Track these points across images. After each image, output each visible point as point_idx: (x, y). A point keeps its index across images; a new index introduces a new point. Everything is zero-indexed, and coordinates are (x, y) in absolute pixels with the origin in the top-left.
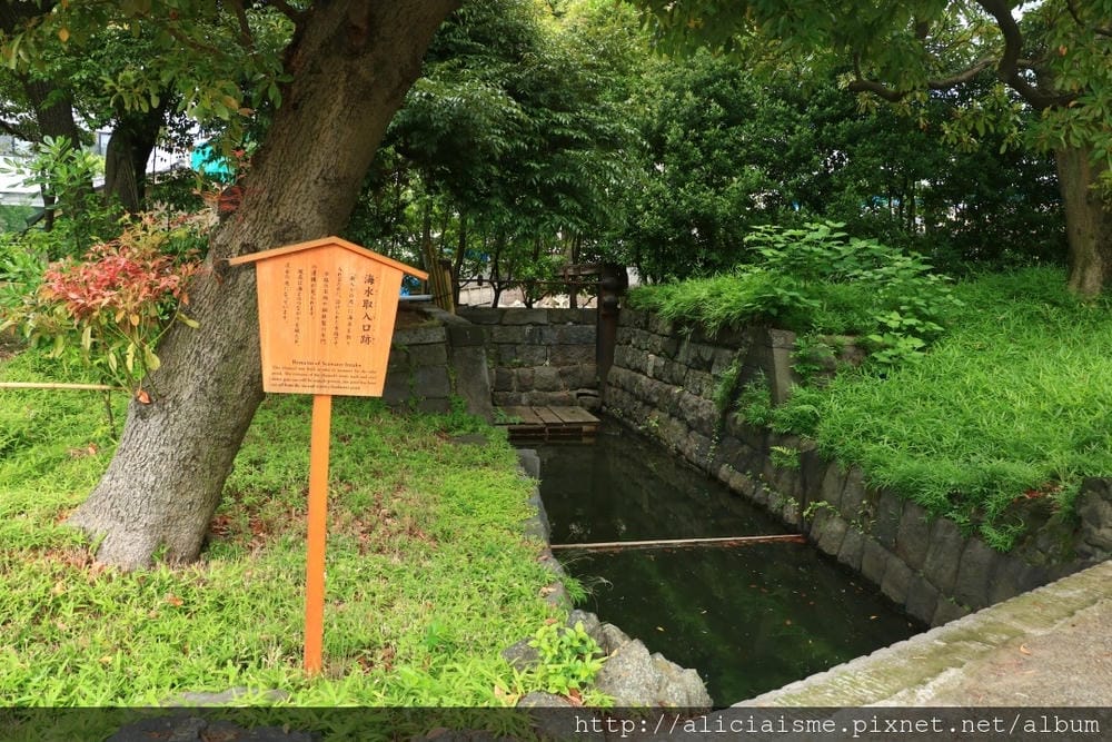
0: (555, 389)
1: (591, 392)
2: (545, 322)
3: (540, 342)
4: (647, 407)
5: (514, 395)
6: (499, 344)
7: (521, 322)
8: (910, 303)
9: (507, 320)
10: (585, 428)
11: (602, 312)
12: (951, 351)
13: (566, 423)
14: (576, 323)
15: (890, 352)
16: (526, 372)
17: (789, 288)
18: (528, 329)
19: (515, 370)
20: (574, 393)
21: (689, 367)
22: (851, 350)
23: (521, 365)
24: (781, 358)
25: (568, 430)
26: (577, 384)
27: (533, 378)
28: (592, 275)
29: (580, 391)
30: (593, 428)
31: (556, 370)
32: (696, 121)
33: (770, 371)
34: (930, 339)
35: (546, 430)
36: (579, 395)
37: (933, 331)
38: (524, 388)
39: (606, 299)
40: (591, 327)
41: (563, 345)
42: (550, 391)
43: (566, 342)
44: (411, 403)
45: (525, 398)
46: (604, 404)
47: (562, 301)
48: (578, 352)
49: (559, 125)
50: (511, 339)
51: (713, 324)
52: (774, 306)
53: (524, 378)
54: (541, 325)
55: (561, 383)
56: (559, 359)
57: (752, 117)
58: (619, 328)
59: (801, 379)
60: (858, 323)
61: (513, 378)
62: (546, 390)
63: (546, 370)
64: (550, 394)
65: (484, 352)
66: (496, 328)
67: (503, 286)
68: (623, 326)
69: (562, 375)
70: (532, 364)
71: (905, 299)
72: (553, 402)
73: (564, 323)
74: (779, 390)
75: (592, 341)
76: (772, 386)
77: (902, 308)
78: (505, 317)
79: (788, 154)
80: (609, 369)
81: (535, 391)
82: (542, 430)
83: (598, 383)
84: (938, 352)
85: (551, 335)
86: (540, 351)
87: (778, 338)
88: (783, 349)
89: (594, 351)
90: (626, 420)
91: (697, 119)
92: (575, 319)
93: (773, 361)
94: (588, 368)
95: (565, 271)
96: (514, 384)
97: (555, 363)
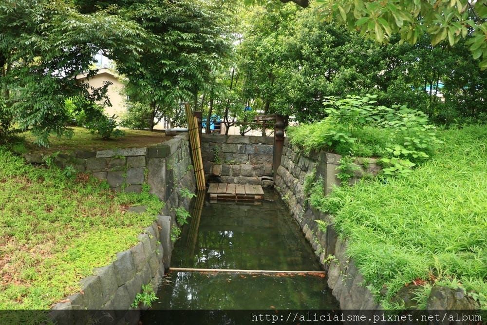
0: (251, 176)
1: (269, 178)
2: (248, 143)
3: (245, 152)
4: (287, 188)
5: (231, 178)
6: (225, 153)
7: (236, 142)
8: (411, 141)
9: (229, 141)
10: (256, 197)
11: (276, 139)
12: (427, 169)
13: (246, 194)
14: (263, 144)
15: (392, 169)
16: (237, 167)
17: (341, 130)
18: (239, 146)
19: (231, 166)
20: (260, 178)
21: (302, 170)
22: (373, 166)
23: (235, 163)
24: (332, 170)
25: (246, 198)
26: (262, 174)
27: (240, 170)
28: (271, 120)
29: (263, 177)
30: (260, 197)
31: (252, 166)
32: (318, 44)
33: (325, 176)
34: (418, 162)
35: (236, 197)
36: (263, 179)
37: (423, 157)
38: (235, 175)
39: (277, 132)
40: (272, 145)
41: (256, 154)
42: (248, 176)
43: (259, 153)
44: (123, 187)
45: (236, 180)
46: (275, 184)
47: (258, 133)
48: (263, 158)
49: (182, 39)
50: (230, 151)
51: (308, 148)
52: (331, 141)
53: (236, 170)
54: (247, 144)
55: (254, 173)
56: (254, 161)
57: (349, 41)
58: (284, 147)
59: (339, 182)
60: (380, 151)
61: (230, 169)
62: (246, 176)
63: (247, 167)
64: (248, 178)
65: (164, 161)
66: (224, 145)
67: (230, 125)
68: (285, 146)
69: (255, 169)
70: (241, 163)
71: (408, 138)
72: (250, 182)
73: (258, 144)
74: (327, 187)
75: (271, 153)
76: (324, 185)
77: (405, 144)
78: (228, 140)
79: (368, 60)
80: (278, 166)
81: (241, 176)
82: (234, 197)
83: (273, 174)
84: (421, 170)
85: (251, 149)
86: (245, 157)
87: (331, 158)
88: (334, 164)
89: (272, 157)
90: (281, 193)
91: (320, 42)
92: (263, 141)
93: (326, 171)
94: (268, 166)
95: (258, 118)
96: (231, 173)
97: (252, 163)
